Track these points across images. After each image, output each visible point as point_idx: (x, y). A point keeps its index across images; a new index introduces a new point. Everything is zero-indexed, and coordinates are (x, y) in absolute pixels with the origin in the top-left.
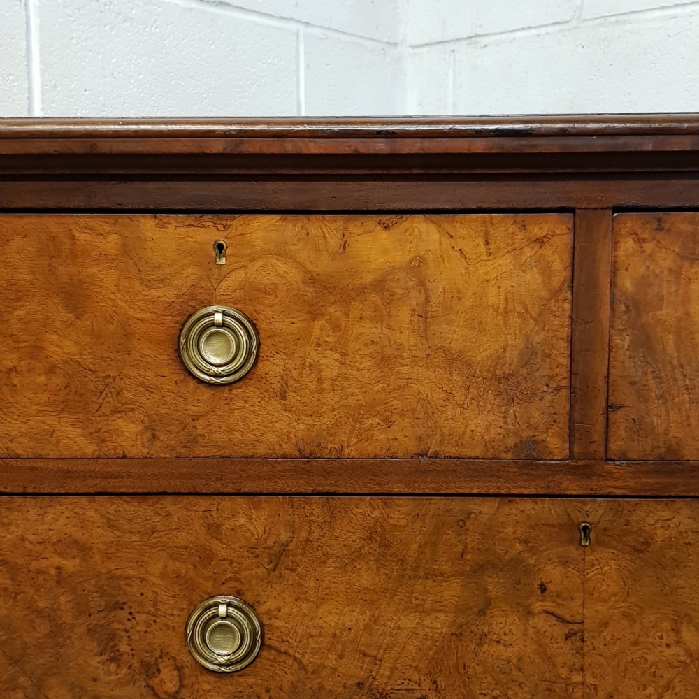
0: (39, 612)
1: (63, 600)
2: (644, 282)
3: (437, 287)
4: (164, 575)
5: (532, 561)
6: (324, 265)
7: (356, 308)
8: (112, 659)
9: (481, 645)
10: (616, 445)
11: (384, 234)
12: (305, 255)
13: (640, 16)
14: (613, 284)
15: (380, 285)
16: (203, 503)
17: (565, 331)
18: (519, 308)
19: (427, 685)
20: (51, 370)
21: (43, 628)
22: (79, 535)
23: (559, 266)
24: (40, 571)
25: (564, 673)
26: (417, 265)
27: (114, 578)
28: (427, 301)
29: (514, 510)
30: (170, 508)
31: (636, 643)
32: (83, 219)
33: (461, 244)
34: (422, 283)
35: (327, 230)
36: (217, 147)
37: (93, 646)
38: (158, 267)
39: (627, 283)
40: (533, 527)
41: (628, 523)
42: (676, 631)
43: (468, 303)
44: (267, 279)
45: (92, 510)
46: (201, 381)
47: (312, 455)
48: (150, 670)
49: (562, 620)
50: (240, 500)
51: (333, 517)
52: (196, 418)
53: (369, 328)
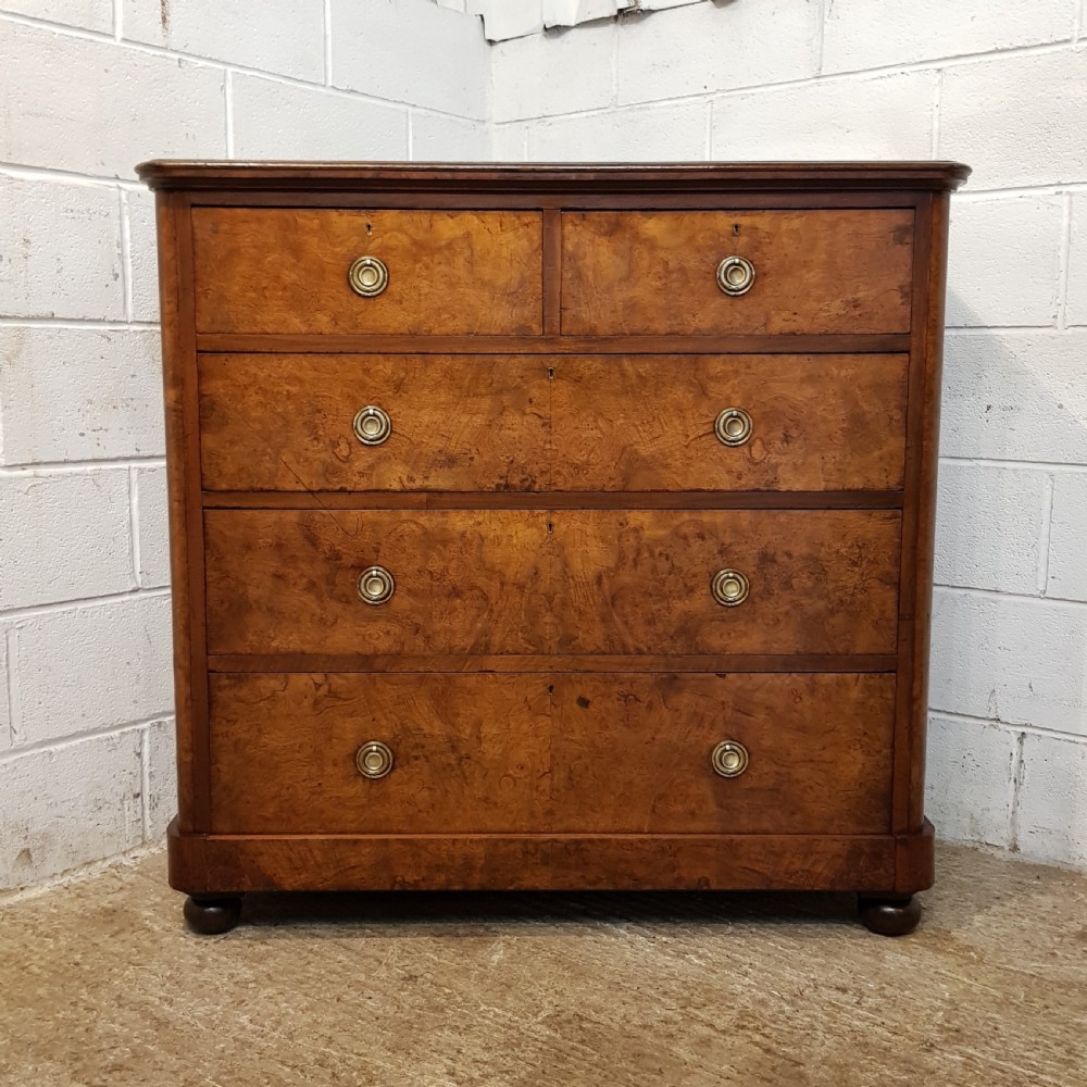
0: (278, 414)
1: (290, 407)
2: (577, 245)
3: (478, 247)
4: (341, 395)
5: (525, 387)
6: (421, 236)
7: (437, 258)
8: (316, 439)
9: (500, 430)
10: (565, 329)
11: (450, 221)
12: (411, 231)
13: (656, 105)
14: (562, 247)
15: (449, 246)
16: (361, 357)
17: (540, 271)
18: (518, 259)
19: (474, 451)
20: (285, 289)
21: (280, 423)
22: (298, 374)
23: (536, 237)
24: (278, 393)
25: (541, 444)
26: (468, 236)
27: (318, 396)
28: (472, 255)
29: (515, 361)
30: (344, 360)
31: (577, 428)
32: (301, 211)
33: (489, 226)
34: (470, 246)
35: (422, 218)
36: (368, 175)
37: (306, 432)
38: (338, 236)
39: (569, 246)
40: (526, 370)
41: (572, 367)
42: (595, 421)
43: (492, 255)
44: (392, 243)
45: (305, 361)
46: (360, 295)
47: (416, 334)
48: (335, 444)
49: (540, 417)
50: (380, 356)
51: (426, 366)
52: (358, 314)
53: (444, 268)
